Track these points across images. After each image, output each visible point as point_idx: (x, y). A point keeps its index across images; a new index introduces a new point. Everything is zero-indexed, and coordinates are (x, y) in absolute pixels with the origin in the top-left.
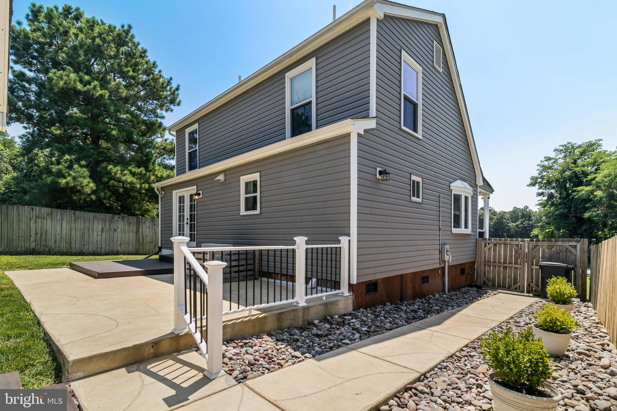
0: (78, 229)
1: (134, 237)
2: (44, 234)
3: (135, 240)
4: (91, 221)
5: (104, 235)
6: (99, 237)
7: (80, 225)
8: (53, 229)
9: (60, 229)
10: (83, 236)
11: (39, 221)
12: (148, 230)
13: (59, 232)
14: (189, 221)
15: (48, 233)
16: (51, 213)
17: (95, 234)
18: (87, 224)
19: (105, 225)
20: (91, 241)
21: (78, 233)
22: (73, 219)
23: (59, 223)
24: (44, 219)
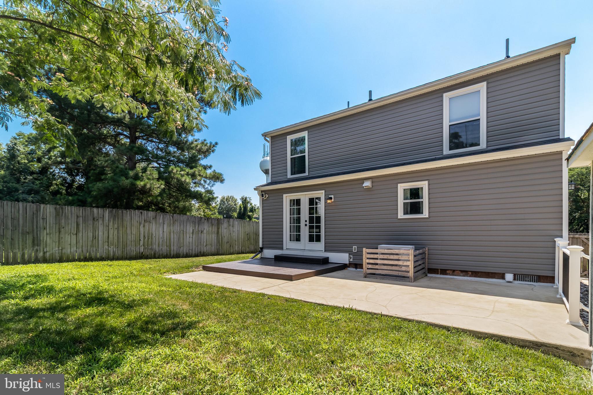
0: (175, 231)
1: (216, 238)
2: (150, 238)
3: (216, 241)
4: (185, 224)
5: (194, 236)
6: (191, 239)
7: (177, 228)
8: (157, 232)
9: (162, 232)
10: (179, 239)
11: (147, 224)
12: (225, 230)
13: (161, 235)
14: (308, 223)
15: (153, 237)
16: (156, 217)
17: (188, 236)
18: (182, 227)
19: (195, 227)
20: (185, 243)
21: (176, 236)
22: (171, 222)
23: (162, 227)
24: (150, 222)
